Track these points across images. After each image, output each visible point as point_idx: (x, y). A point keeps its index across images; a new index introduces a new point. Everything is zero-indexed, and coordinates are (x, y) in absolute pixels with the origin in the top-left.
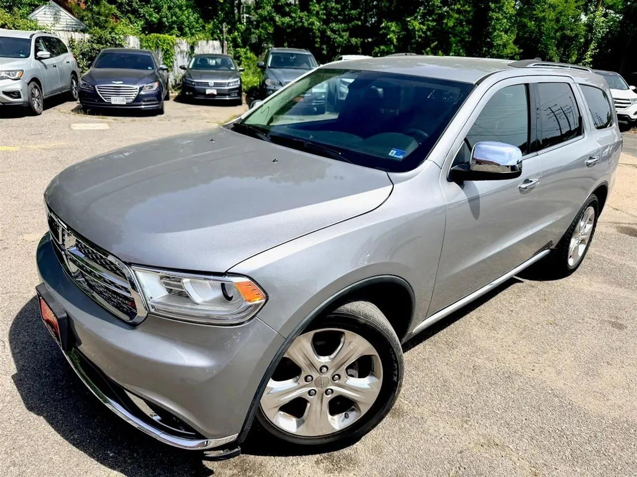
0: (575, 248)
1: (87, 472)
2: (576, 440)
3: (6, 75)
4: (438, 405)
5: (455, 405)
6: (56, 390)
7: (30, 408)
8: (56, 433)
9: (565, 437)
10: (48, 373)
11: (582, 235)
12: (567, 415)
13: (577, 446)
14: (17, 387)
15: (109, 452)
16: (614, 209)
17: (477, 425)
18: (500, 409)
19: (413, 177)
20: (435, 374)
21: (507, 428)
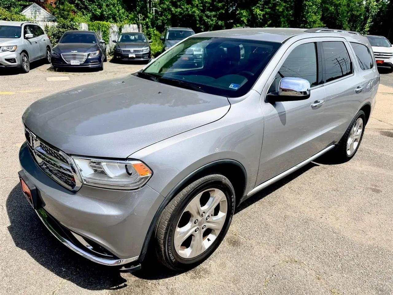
0: (351, 144)
1: (49, 280)
2: (345, 258)
3: (7, 49)
4: (262, 239)
5: (272, 239)
6: (33, 234)
7: (17, 245)
8: (32, 258)
9: (339, 257)
10: (28, 224)
11: (355, 136)
12: (341, 244)
13: (346, 262)
14: (10, 232)
15: (63, 268)
16: (379, 121)
17: (285, 250)
18: (299, 241)
19: (242, 100)
20: (261, 221)
21: (303, 251)
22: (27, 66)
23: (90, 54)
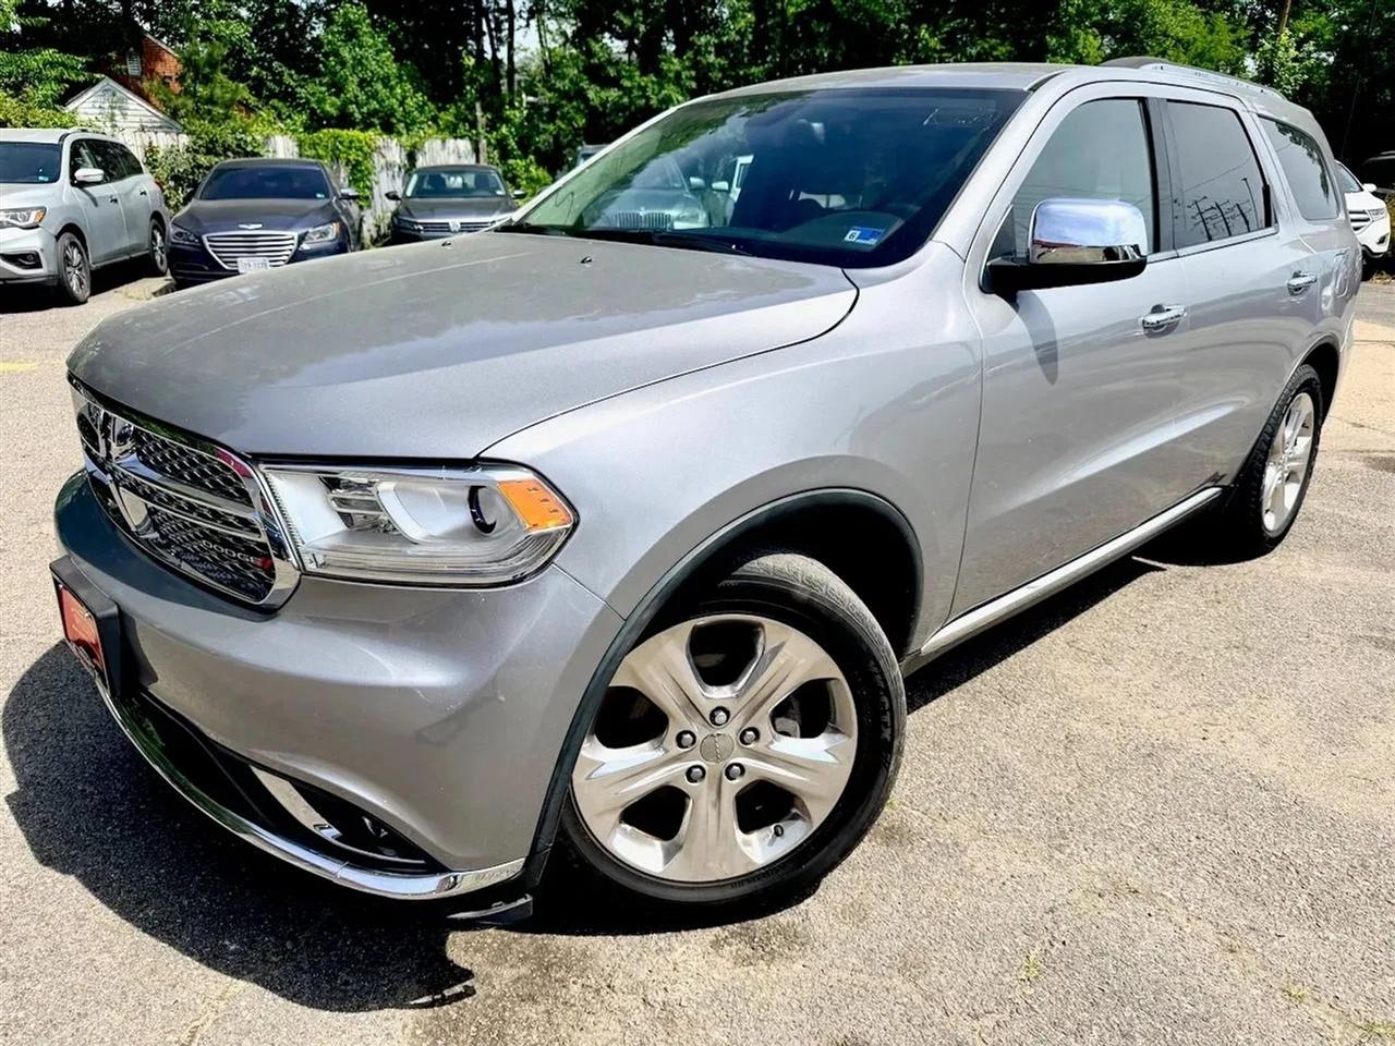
0: (1276, 489)
1: (174, 987)
2: (1320, 875)
3: (8, 219)
4: (992, 816)
5: (1030, 815)
6: (106, 823)
7: (46, 861)
8: (104, 907)
9: (1293, 870)
10: (89, 789)
11: (1290, 460)
12: (1293, 825)
13: (1324, 887)
14: (17, 818)
15: (227, 943)
16: (1354, 424)
17: (1084, 853)
18: (1135, 820)
20: (979, 756)
21: (1156, 856)
22: (80, 280)
23: (306, 233)
